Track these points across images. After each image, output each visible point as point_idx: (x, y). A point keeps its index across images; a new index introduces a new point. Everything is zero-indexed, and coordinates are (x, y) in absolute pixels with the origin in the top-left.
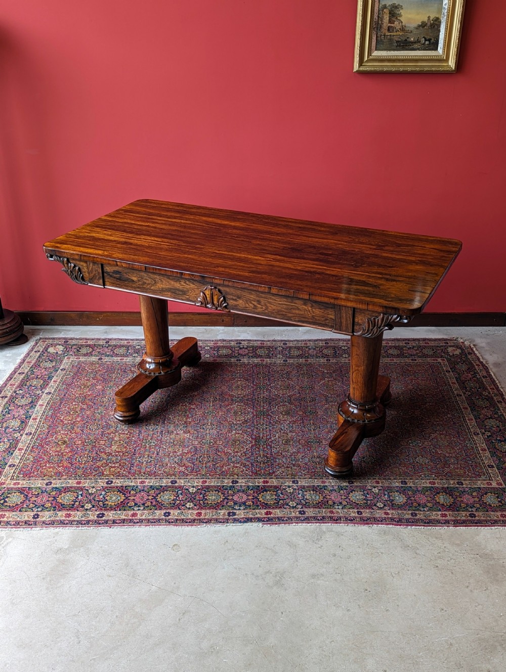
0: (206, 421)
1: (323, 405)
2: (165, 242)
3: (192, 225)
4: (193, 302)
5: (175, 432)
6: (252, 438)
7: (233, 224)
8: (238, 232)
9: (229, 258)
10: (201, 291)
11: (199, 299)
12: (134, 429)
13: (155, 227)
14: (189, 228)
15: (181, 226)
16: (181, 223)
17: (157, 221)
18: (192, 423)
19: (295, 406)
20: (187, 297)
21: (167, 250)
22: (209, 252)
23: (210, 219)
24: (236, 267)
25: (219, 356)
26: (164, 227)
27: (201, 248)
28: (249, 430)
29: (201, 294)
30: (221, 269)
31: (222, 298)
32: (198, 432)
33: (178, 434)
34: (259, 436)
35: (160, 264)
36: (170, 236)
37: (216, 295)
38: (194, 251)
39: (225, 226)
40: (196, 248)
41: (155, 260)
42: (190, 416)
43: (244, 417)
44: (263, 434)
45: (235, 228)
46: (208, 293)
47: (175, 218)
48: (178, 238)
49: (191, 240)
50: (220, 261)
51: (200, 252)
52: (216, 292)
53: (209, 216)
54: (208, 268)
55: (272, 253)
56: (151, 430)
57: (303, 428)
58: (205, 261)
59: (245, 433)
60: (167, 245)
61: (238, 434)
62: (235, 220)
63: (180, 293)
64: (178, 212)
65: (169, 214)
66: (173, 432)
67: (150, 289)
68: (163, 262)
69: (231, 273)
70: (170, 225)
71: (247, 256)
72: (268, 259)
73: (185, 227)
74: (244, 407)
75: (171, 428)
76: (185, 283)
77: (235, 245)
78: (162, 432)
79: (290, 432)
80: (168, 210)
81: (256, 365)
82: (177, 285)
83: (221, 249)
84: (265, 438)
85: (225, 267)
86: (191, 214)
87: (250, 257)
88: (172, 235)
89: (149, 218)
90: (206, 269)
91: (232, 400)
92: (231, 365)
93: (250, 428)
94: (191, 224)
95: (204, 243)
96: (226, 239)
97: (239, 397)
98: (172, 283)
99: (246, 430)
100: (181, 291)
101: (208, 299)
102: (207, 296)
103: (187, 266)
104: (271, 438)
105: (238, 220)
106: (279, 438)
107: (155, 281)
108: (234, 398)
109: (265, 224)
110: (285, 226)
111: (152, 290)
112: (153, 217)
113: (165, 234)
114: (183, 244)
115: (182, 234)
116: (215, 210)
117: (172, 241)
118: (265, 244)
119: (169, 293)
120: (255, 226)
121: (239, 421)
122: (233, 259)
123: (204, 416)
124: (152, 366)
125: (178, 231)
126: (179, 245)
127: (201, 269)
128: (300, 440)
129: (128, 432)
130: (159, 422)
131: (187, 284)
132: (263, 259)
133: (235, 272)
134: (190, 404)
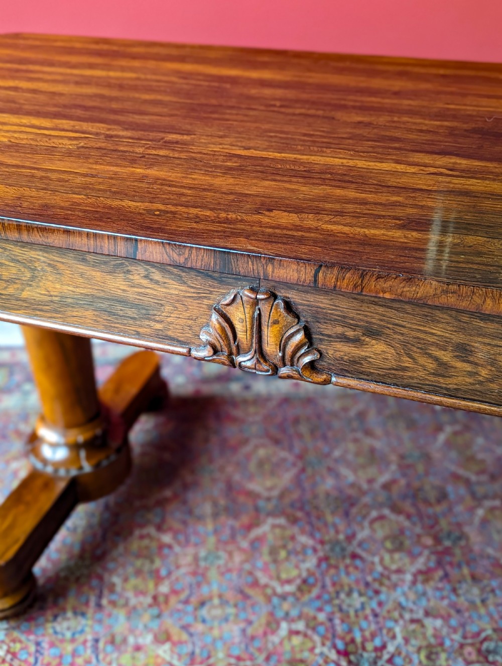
0: (205, 590)
1: (472, 510)
2: (64, 130)
3: (139, 83)
4: (181, 343)
5: (131, 640)
6: (339, 652)
7: (255, 74)
8: (279, 92)
9: (295, 174)
10: (210, 307)
11: (204, 337)
12: (23, 637)
13: (34, 91)
14: (135, 88)
15: (109, 86)
16: (109, 77)
17: (40, 76)
18: (173, 600)
19: (409, 517)
20: (158, 326)
21: (69, 154)
22: (214, 154)
23: (188, 67)
24: (337, 206)
25: (206, 380)
26: (59, 88)
27: (184, 143)
28: (322, 617)
29: (215, 318)
30: (286, 218)
31: (300, 337)
32: (191, 635)
33: (138, 648)
34: (353, 641)
35: (46, 206)
36: (79, 112)
37: (276, 322)
38: (162, 153)
39: (234, 81)
40: (168, 144)
41: (27, 192)
42: (163, 572)
43: (297, 567)
44: (362, 630)
45: (263, 83)
46: (240, 316)
47: (91, 66)
48: (104, 115)
49: (146, 119)
50: (267, 183)
51: (183, 155)
52: (272, 313)
53: (182, 59)
54: (232, 216)
55: (427, 147)
56: (68, 635)
57: (453, 598)
58: (210, 189)
59: (314, 629)
60: (70, 138)
61: (297, 633)
62: (255, 65)
63: (131, 312)
64: (99, 54)
65: (74, 59)
66: (125, 641)
67: (18, 299)
68: (57, 200)
69: (331, 234)
70: (77, 83)
71: (351, 163)
72: (432, 170)
73: (121, 87)
74: (288, 533)
75: (120, 622)
76: (146, 277)
77: (291, 129)
78: (97, 641)
79: (427, 614)
80: (71, 51)
81: (286, 400)
82: (117, 284)
83: (252, 144)
84: (370, 646)
85: (298, 210)
86: (134, 57)
87: (361, 164)
88: (86, 108)
89: (17, 71)
90: (227, 221)
91: (257, 510)
92: (233, 402)
93: (320, 610)
94: (138, 79)
95: (189, 127)
96: (252, 113)
97: (268, 499)
98: (97, 275)
99: (315, 618)
100: (133, 306)
101: (240, 335)
102: (239, 327)
103: (150, 212)
104: (384, 647)
105: (264, 66)
106: (406, 640)
107: (34, 270)
108: (261, 503)
109: (341, 71)
110: (401, 75)
111: (24, 301)
112: (31, 67)
113: (65, 106)
114: (121, 133)
115: (114, 105)
116: (193, 47)
117: (85, 126)
118: (383, 120)
119: (90, 313)
120: (316, 78)
121: (289, 582)
122: (308, 175)
123: (199, 574)
124: (62, 454)
125: (102, 97)
126: (111, 136)
127: (206, 219)
128: (462, 646)
129: (8, 652)
130: (87, 604)
131: (157, 282)
132: (412, 169)
133: (346, 229)
134: (159, 528)
